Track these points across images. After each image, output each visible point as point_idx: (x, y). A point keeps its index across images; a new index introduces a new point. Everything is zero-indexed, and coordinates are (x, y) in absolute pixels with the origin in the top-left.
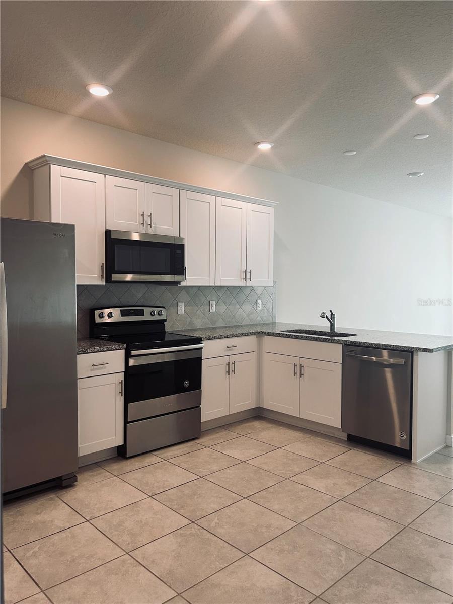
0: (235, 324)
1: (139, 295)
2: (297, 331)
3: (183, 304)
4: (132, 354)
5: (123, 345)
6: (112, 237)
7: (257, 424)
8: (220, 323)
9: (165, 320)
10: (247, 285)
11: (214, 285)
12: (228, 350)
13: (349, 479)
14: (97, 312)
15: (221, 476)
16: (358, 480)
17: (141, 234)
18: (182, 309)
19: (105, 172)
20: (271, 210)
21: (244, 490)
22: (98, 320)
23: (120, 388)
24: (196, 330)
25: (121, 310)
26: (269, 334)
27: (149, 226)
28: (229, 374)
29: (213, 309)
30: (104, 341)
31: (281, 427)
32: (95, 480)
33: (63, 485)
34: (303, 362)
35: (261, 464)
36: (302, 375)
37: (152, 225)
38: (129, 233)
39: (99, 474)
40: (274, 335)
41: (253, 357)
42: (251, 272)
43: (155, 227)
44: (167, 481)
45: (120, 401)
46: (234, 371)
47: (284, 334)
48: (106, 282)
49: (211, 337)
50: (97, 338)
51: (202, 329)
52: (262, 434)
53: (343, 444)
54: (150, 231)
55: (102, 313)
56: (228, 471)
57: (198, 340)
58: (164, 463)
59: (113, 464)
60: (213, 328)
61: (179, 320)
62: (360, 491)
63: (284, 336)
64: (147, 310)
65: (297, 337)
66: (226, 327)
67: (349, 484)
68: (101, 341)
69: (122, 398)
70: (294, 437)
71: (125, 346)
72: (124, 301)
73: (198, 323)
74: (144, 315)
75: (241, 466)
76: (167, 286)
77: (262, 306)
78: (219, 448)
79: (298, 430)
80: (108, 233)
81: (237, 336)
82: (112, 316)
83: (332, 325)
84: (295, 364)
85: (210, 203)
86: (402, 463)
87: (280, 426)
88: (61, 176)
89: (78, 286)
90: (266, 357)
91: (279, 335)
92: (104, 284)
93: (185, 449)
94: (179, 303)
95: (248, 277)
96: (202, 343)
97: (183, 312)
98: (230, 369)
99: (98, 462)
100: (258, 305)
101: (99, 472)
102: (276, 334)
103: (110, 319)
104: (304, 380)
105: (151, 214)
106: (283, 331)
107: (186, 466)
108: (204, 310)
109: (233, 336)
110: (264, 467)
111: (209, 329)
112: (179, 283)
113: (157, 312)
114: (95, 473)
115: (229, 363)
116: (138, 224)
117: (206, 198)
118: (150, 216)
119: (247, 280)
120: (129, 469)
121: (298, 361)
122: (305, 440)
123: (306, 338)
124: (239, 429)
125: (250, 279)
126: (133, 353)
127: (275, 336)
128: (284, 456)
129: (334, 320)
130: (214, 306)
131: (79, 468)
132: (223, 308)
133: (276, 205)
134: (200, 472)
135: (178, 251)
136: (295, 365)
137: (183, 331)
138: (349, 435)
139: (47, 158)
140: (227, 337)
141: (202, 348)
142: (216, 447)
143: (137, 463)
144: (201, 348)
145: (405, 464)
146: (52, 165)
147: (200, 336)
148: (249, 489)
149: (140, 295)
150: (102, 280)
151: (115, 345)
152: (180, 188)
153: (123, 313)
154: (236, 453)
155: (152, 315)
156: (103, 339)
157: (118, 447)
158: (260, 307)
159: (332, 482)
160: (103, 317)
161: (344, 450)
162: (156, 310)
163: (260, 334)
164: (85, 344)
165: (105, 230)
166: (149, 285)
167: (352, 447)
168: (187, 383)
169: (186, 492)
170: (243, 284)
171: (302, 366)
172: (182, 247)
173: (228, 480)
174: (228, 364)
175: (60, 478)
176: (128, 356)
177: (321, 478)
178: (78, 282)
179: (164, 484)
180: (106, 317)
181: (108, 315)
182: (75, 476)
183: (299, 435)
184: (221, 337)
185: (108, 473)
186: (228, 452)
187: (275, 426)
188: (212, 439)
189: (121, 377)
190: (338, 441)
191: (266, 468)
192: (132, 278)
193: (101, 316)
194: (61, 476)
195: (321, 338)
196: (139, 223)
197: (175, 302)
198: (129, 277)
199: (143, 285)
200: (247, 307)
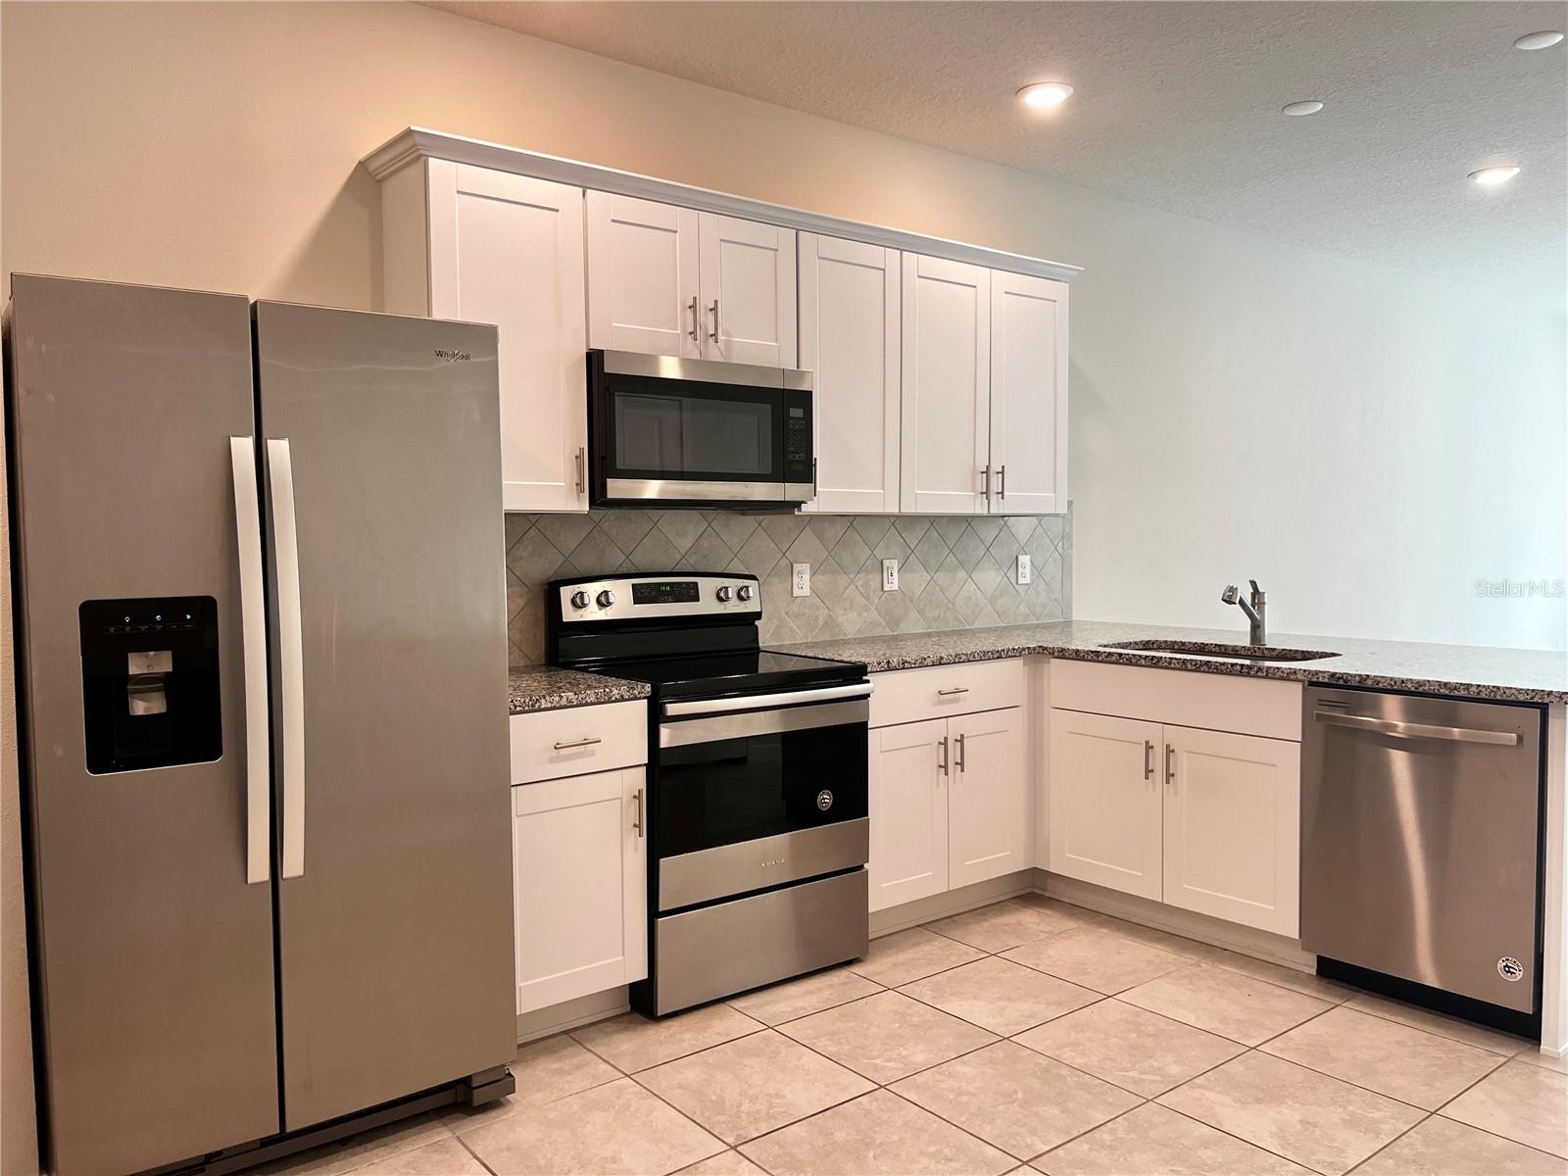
0: (954, 626)
1: (681, 539)
2: (1147, 645)
3: (806, 567)
4: (669, 714)
5: (643, 687)
6: (606, 371)
7: (1030, 919)
8: (913, 625)
9: (758, 615)
10: (994, 511)
11: (895, 510)
12: (942, 703)
13: (1350, 1108)
14: (566, 593)
15: (942, 1085)
16: (1379, 1110)
17: (686, 363)
18: (803, 583)
19: (584, 180)
20: (1060, 291)
21: (1018, 1134)
22: (569, 615)
23: (635, 813)
24: (846, 643)
25: (633, 585)
26: (1063, 654)
27: (711, 340)
28: (946, 774)
29: (893, 584)
30: (587, 675)
31: (1104, 930)
32: (566, 1086)
33: (476, 1104)
34: (1173, 736)
35: (1058, 1049)
36: (1169, 776)
37: (721, 338)
38: (652, 359)
39: (578, 1067)
40: (1078, 656)
41: (1016, 721)
42: (1002, 473)
43: (728, 343)
44: (778, 1096)
45: (636, 851)
46: (962, 764)
47: (1110, 654)
48: (592, 503)
49: (895, 662)
50: (569, 666)
51: (861, 641)
52: (1051, 952)
53: (1305, 986)
54: (715, 355)
55: (582, 593)
56: (959, 1068)
57: (855, 673)
58: (765, 1038)
59: (621, 1036)
60: (895, 638)
61: (795, 616)
62: (1395, 1148)
63: (1114, 658)
64: (707, 586)
65: (1155, 663)
66: (929, 635)
67: (1352, 1123)
68: (579, 675)
69: (643, 842)
70: (1149, 962)
71: (648, 687)
72: (642, 559)
73: (851, 623)
74: (698, 601)
75: (1000, 1051)
76: (762, 517)
77: (1032, 574)
78: (924, 991)
79: (1159, 940)
80: (594, 359)
81: (970, 659)
82: (609, 604)
83: (1256, 627)
84: (1147, 742)
85: (884, 270)
86: (1510, 1054)
87: (1101, 924)
88: (458, 192)
89: (511, 516)
90: (1058, 725)
91: (1094, 657)
92: (586, 508)
93: (826, 994)
94: (795, 565)
95: (995, 486)
96: (868, 681)
97: (807, 591)
98: (951, 757)
99: (575, 1029)
100: (1020, 570)
101: (576, 1060)
102: (1087, 652)
103: (603, 611)
104: (1176, 794)
105: (716, 302)
106: (1105, 646)
107: (831, 1049)
108: (866, 585)
109: (957, 660)
110: (1067, 1055)
111: (882, 639)
112: (798, 504)
113: (736, 589)
114: (565, 1065)
115: (946, 739)
116: (679, 332)
117: (874, 254)
118: (714, 310)
119: (994, 498)
120: (662, 1053)
121: (1156, 735)
122: (1186, 972)
123: (1184, 666)
124: (982, 934)
125: (1002, 493)
126: (673, 709)
127: (1083, 659)
128: (1127, 1022)
129: (1261, 611)
130: (895, 574)
131: (520, 1046)
132: (919, 579)
133: (1075, 273)
134: (876, 1069)
135: (796, 413)
136: (1149, 747)
137: (807, 646)
138: (1321, 960)
139: (418, 139)
140: (940, 663)
141: (868, 695)
142: (917, 989)
143: (687, 1036)
144: (866, 696)
145: (1521, 1058)
146: (430, 159)
147: (863, 659)
148: (1034, 1132)
149: (685, 543)
150: (578, 496)
151: (618, 687)
152: (800, 224)
153: (641, 596)
154: (980, 1012)
155: (720, 599)
156: (585, 670)
157: (630, 984)
158: (1026, 575)
159: (1299, 1117)
160: (584, 605)
161: (1316, 1007)
162: (733, 585)
163: (1040, 654)
164: (535, 683)
165: (585, 351)
166: (711, 514)
167: (1341, 997)
168: (825, 799)
169: (840, 1136)
170: (978, 508)
171: (1169, 751)
172: (805, 399)
173: (965, 1099)
174: (945, 743)
175: (465, 1083)
176: (656, 718)
177: (1259, 1101)
178: (513, 502)
179: (771, 1106)
180: (593, 605)
181: (598, 601)
182: (510, 1075)
183: (1163, 954)
184: (922, 664)
185: (604, 1066)
186: (953, 1007)
187: (1084, 925)
188: (903, 964)
189: (638, 780)
190: (1288, 974)
191: (1079, 1062)
192: (662, 491)
193: (578, 602)
194: (470, 1077)
195: (1233, 665)
196: (684, 330)
197: (784, 562)
198: (652, 489)
199: (694, 514)
200: (989, 578)
